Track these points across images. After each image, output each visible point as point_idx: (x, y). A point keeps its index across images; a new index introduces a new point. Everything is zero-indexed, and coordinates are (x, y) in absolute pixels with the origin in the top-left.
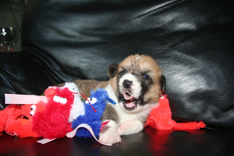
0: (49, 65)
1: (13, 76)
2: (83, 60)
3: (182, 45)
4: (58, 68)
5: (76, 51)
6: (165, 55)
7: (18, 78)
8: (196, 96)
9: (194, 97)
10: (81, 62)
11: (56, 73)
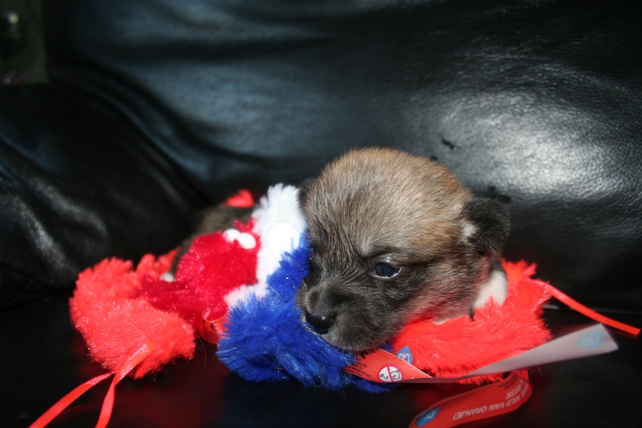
0: (137, 121)
1: (26, 153)
2: (249, 99)
3: (578, 45)
4: (167, 130)
5: (224, 71)
6: (521, 76)
7: (42, 161)
8: (629, 210)
9: (621, 214)
10: (245, 106)
11: (160, 144)
